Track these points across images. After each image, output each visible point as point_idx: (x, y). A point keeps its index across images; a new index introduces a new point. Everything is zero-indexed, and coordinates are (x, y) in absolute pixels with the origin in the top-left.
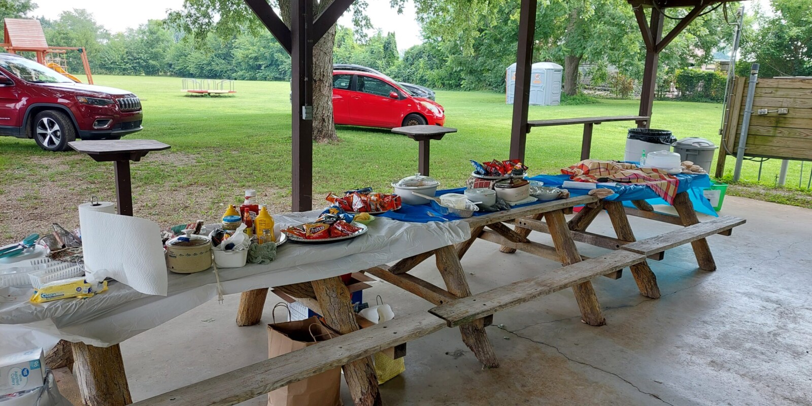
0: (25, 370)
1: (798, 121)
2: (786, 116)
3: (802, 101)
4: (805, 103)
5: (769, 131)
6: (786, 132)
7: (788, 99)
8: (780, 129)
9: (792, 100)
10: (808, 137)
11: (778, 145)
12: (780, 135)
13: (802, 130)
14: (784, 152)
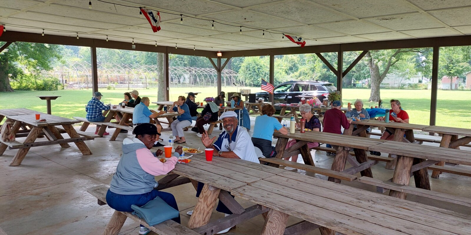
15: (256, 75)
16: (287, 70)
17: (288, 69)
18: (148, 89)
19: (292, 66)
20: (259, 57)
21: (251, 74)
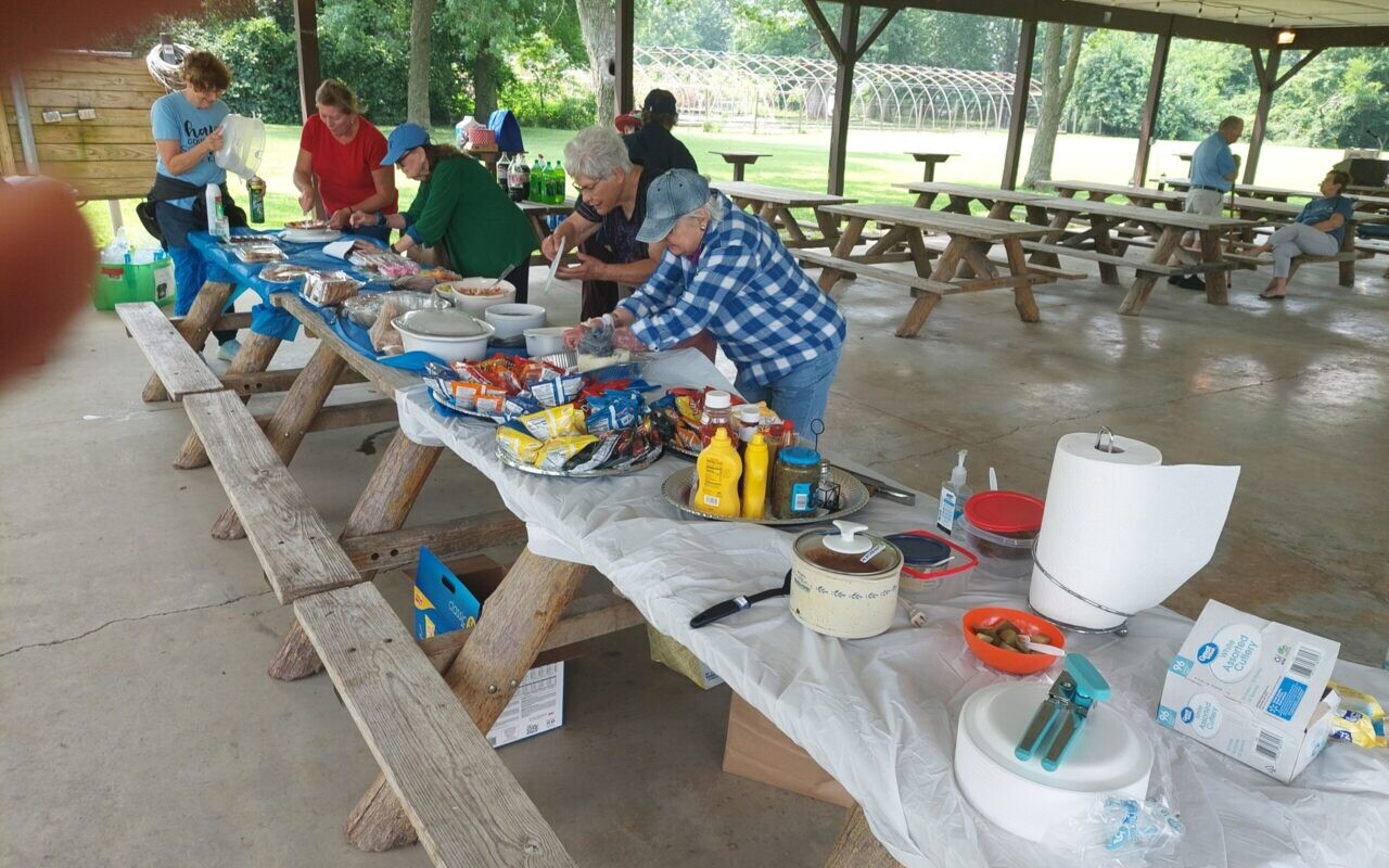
0: (1204, 657)
1: (116, 131)
2: (93, 123)
3: (109, 96)
4: (116, 99)
5: (72, 152)
6: (101, 150)
7: (87, 92)
8: (91, 147)
9: (93, 93)
10: (141, 158)
11: (96, 175)
12: (95, 158)
13: (127, 147)
14: (111, 187)
15: (1119, 96)
16: (1221, 83)
17: (1225, 80)
18: (804, 133)
19: (1241, 69)
20: (1132, 34)
21: (1102, 91)
